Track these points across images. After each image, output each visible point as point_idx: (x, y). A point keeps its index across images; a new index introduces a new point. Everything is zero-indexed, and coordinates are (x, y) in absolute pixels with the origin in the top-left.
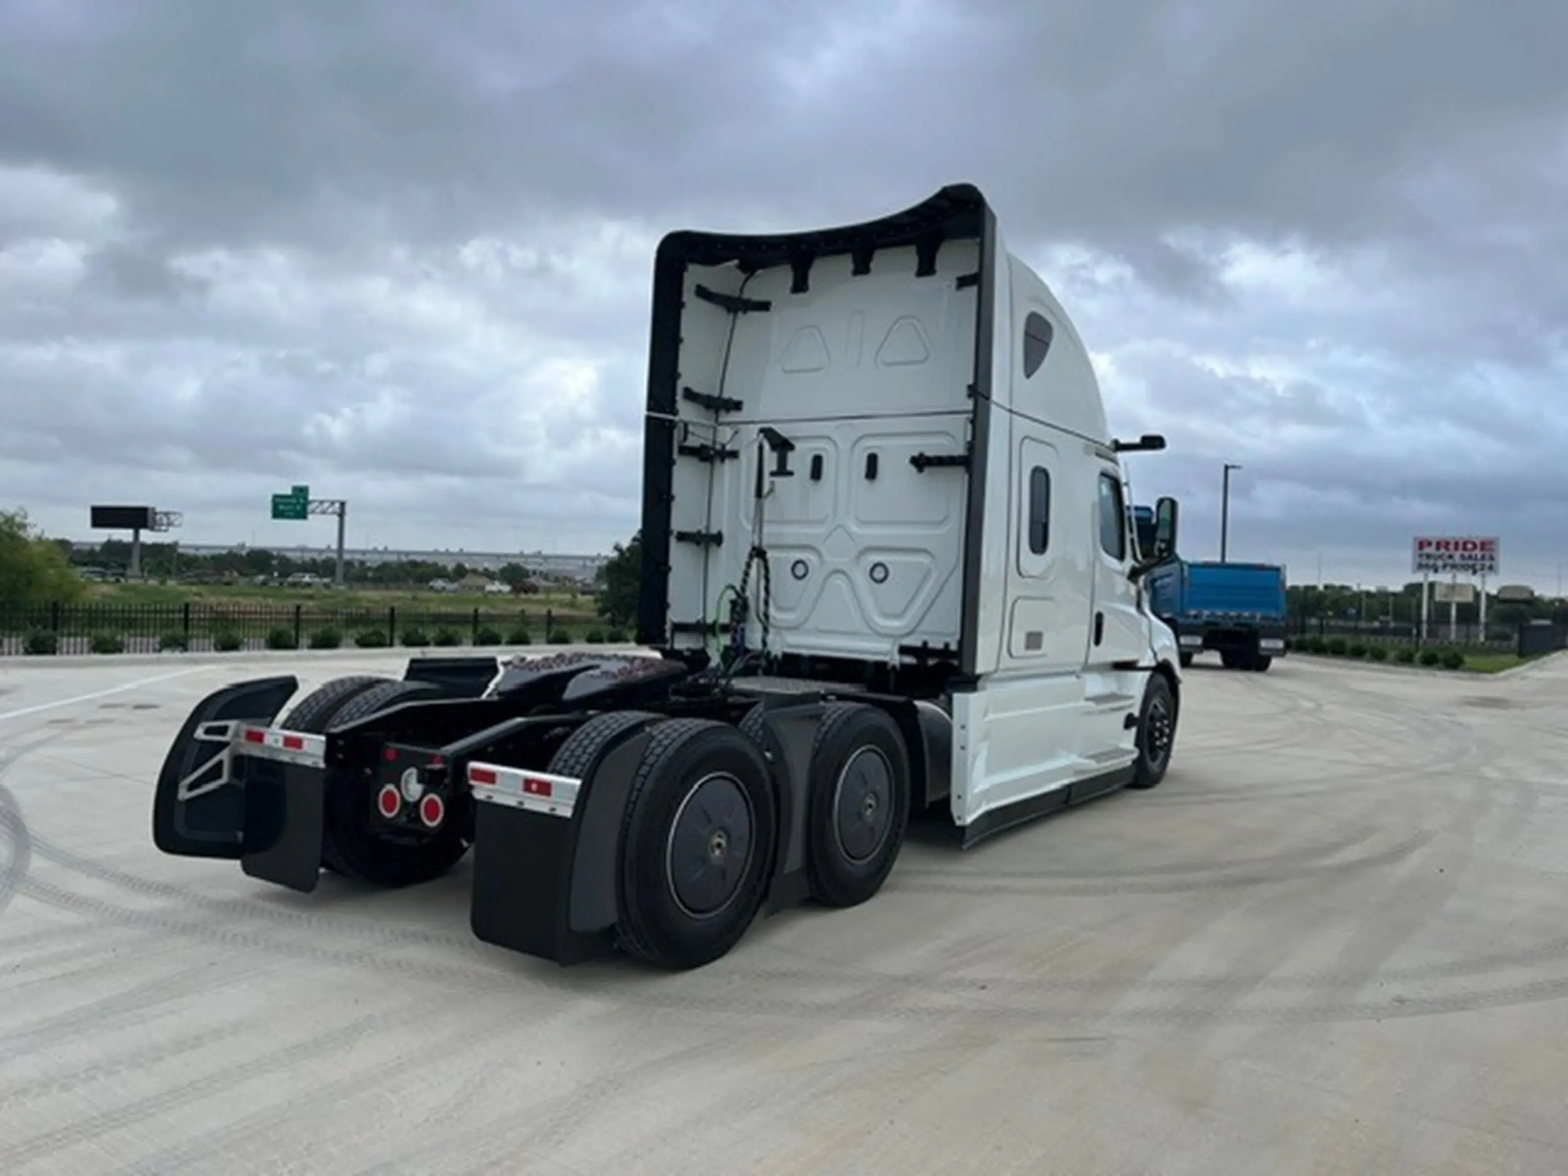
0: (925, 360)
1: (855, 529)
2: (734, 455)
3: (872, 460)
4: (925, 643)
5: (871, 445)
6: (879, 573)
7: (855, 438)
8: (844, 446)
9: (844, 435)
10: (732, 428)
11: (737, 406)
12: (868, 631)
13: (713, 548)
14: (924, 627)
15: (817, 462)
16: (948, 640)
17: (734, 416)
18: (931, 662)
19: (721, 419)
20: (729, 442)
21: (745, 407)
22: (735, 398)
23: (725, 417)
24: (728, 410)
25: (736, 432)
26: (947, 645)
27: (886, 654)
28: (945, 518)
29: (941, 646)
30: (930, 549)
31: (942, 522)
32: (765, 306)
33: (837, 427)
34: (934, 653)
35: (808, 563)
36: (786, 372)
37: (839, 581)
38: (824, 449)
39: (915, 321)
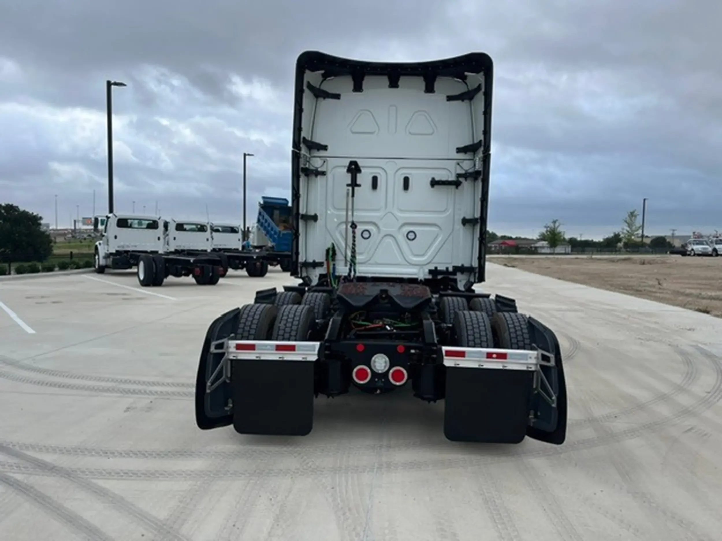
0: (431, 134)
1: (399, 214)
2: (323, 173)
3: (406, 181)
4: (436, 268)
5: (406, 172)
6: (411, 236)
7: (396, 169)
8: (390, 172)
9: (390, 167)
10: (321, 160)
11: (325, 148)
12: (406, 263)
13: (311, 223)
14: (435, 260)
15: (375, 180)
16: (447, 266)
17: (322, 153)
18: (439, 277)
19: (313, 155)
20: (320, 167)
21: (329, 148)
22: (323, 143)
23: (316, 153)
24: (318, 150)
25: (324, 162)
26: (447, 268)
27: (415, 274)
28: (446, 209)
29: (444, 269)
30: (439, 224)
31: (444, 211)
32: (337, 97)
33: (387, 162)
34: (441, 272)
35: (371, 232)
36: (353, 133)
37: (389, 240)
38: (379, 173)
39: (426, 114)
